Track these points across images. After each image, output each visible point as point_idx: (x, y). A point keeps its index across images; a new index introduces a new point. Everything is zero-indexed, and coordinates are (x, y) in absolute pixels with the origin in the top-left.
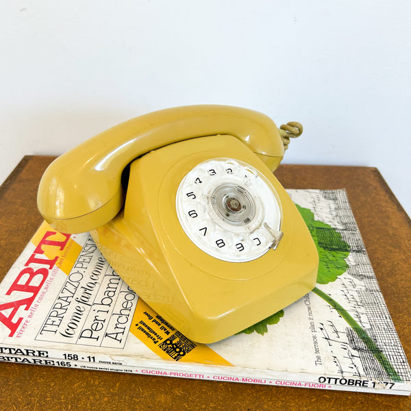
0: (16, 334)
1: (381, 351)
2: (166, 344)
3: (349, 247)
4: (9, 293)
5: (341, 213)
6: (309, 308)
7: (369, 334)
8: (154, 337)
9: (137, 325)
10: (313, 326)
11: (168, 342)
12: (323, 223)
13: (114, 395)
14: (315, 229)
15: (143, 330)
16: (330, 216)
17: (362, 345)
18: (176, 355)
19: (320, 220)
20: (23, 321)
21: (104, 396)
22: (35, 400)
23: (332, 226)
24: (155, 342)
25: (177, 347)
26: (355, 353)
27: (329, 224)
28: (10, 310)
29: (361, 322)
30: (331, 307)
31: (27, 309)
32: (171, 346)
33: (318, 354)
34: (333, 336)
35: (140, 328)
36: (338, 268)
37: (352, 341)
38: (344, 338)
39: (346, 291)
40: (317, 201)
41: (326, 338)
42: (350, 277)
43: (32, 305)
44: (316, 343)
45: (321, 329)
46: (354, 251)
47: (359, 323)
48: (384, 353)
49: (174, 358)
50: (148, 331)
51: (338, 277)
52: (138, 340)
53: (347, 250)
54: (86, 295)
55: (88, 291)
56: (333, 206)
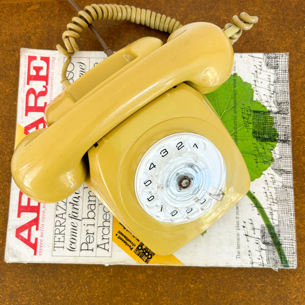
0: (38, 253)
1: (281, 244)
2: (139, 250)
3: (278, 135)
4: (19, 216)
5: (279, 87)
6: (237, 208)
7: (276, 230)
8: (130, 244)
9: (117, 235)
10: (238, 224)
11: (140, 248)
12: (260, 103)
13: (111, 277)
14: (252, 113)
15: (121, 239)
16: (268, 93)
17: (269, 240)
18: (146, 258)
19: (259, 99)
20: (39, 241)
21: (105, 279)
22: (65, 284)
23: (268, 108)
24: (131, 249)
25: (146, 252)
26: (264, 246)
27: (266, 104)
28: (26, 232)
29: (272, 219)
30: (254, 205)
31: (37, 229)
32: (141, 251)
33: (239, 250)
34: (251, 233)
35: (119, 238)
36: (265, 162)
37: (263, 236)
38: (258, 234)
39: (267, 188)
40: (259, 71)
41: (246, 235)
42: (272, 172)
43: (40, 226)
44: (238, 239)
45: (244, 227)
46: (281, 140)
47: (271, 220)
48: (282, 246)
49: (146, 262)
50: (125, 239)
51: (263, 172)
52: (120, 249)
53: (275, 141)
54: (75, 211)
55: (75, 206)
56: (273, 78)
